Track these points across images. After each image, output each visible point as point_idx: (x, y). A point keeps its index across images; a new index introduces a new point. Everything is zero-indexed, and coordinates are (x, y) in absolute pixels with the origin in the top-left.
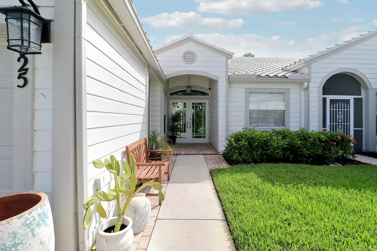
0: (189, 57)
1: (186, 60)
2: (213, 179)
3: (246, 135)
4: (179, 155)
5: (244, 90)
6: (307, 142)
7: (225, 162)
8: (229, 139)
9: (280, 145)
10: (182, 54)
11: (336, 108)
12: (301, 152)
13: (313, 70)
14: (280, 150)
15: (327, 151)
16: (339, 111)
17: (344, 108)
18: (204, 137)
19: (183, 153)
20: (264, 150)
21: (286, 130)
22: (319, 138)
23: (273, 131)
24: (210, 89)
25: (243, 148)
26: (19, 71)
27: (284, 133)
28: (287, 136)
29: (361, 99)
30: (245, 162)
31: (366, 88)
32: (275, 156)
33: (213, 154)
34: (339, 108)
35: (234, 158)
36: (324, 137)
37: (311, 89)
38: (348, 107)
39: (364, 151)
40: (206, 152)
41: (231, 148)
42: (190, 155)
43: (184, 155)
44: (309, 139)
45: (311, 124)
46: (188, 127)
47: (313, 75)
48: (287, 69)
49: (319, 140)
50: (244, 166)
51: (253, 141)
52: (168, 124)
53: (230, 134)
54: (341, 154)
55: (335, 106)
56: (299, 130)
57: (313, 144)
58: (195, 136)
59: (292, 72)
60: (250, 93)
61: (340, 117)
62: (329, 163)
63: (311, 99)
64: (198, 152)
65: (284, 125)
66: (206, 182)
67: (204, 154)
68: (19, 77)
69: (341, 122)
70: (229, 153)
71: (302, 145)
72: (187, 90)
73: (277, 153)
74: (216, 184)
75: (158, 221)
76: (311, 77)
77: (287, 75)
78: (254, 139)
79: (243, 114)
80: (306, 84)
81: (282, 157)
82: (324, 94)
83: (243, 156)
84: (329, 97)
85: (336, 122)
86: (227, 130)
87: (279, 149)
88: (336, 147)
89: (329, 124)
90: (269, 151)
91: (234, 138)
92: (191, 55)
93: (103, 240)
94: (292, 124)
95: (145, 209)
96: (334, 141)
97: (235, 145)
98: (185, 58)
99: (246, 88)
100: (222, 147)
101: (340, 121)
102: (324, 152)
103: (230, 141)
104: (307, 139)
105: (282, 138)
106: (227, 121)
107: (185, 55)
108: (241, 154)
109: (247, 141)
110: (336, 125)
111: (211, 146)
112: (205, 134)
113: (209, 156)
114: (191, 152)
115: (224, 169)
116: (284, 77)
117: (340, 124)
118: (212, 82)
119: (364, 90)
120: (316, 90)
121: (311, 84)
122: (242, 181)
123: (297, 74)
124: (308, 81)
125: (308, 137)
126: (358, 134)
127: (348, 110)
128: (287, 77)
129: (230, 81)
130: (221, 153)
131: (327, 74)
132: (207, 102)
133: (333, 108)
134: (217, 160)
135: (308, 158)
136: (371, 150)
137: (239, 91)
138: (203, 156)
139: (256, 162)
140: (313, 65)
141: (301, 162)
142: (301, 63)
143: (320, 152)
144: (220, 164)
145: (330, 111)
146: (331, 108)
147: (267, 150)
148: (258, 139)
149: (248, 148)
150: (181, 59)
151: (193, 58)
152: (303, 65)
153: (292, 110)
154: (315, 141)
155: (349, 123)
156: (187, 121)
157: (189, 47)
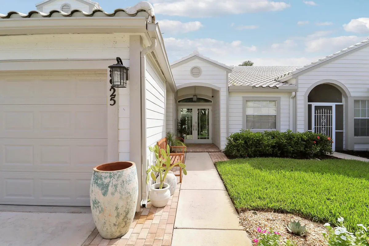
0: (196, 71)
1: (193, 74)
2: (216, 168)
3: (243, 136)
4: (188, 152)
5: (241, 99)
6: (291, 141)
7: (226, 157)
8: (229, 139)
9: (270, 143)
10: (189, 69)
11: (320, 114)
12: (287, 149)
13: (299, 82)
14: (270, 148)
15: (309, 149)
16: (322, 116)
17: (327, 114)
18: (208, 138)
19: (191, 150)
20: (257, 148)
21: (275, 132)
22: (302, 138)
23: (265, 132)
24: (213, 97)
25: (240, 146)
26: (110, 96)
27: (274, 134)
28: (276, 136)
29: (342, 105)
30: (242, 156)
31: (346, 97)
32: (266, 152)
33: (216, 152)
34: (322, 114)
35: (233, 154)
36: (305, 137)
37: (298, 98)
38: (331, 112)
39: (345, 150)
40: (210, 150)
41: (231, 146)
42: (197, 152)
43: (192, 152)
44: (293, 138)
45: (298, 127)
46: (194, 129)
47: (299, 86)
48: (279, 80)
49: (302, 139)
50: (241, 160)
51: (248, 141)
52: (177, 127)
53: (230, 134)
54: (318, 150)
55: (319, 112)
56: (286, 132)
57: (297, 143)
58: (200, 137)
59: (283, 83)
60: (247, 101)
61: (324, 121)
62: (309, 158)
63: (298, 106)
64: (203, 150)
65: (275, 128)
66: (212, 170)
67: (208, 152)
68: (111, 100)
69: (325, 126)
70: (229, 150)
71: (287, 143)
72: (193, 98)
73: (268, 150)
74: (219, 170)
75: (181, 190)
76: (298, 88)
77: (278, 86)
78: (249, 138)
79: (241, 119)
80: (294, 94)
81: (272, 153)
82: (309, 102)
83: (241, 152)
84: (314, 104)
85: (320, 126)
86: (228, 132)
87: (269, 146)
88: (316, 145)
89: (314, 127)
90: (261, 148)
91: (233, 138)
92: (198, 70)
93: (155, 193)
94: (282, 127)
95: (174, 181)
96: (314, 140)
97: (234, 143)
98: (193, 72)
99: (243, 97)
100: (223, 146)
101: (324, 124)
102: (306, 149)
103: (230, 141)
104: (292, 139)
105: (272, 138)
106: (228, 125)
107: (193, 70)
108: (238, 151)
109: (243, 140)
110: (320, 128)
111: (214, 145)
112: (208, 136)
113: (212, 153)
114: (198, 150)
115: (225, 162)
116: (275, 87)
117: (324, 127)
118: (215, 93)
119: (345, 98)
120: (303, 98)
121: (298, 94)
122: (238, 169)
123: (287, 85)
124: (296, 91)
125: (293, 137)
126: (339, 136)
127: (331, 115)
128: (278, 88)
129: (230, 91)
130: (222, 151)
131: (311, 85)
132: (210, 108)
133: (318, 114)
134: (220, 156)
135: (293, 153)
136: (350, 149)
137: (238, 99)
138: (207, 153)
139: (250, 156)
140: (300, 77)
141: (287, 157)
142: (290, 75)
143: (302, 149)
144: (222, 159)
145: (315, 116)
146: (315, 113)
147: (260, 148)
148: (252, 139)
149: (244, 146)
150: (189, 73)
151: (199, 72)
152: (291, 77)
153: (282, 115)
154: (298, 140)
155: (332, 126)
156: (193, 124)
157: (196, 63)
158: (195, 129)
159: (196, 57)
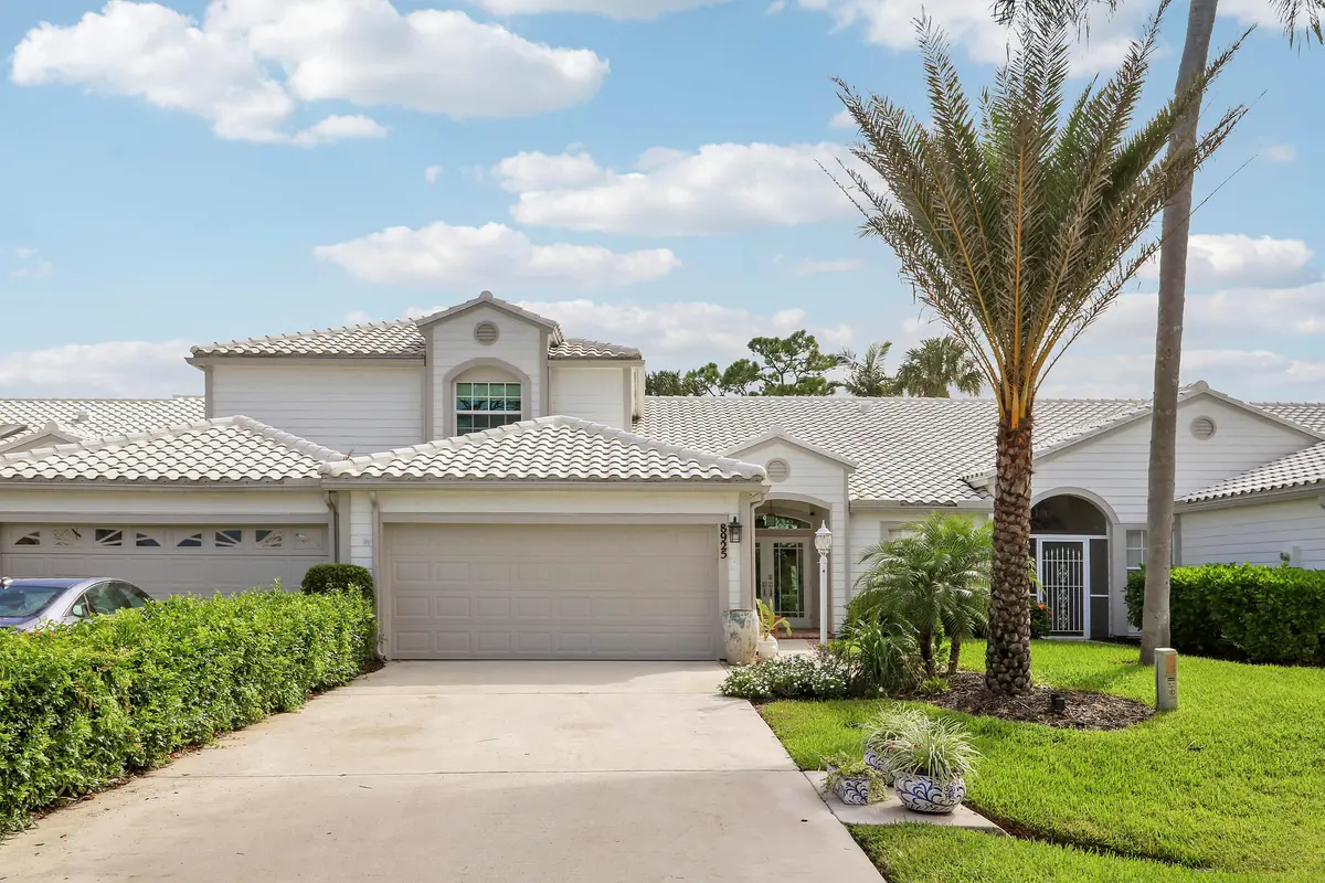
0: (776, 469)
1: (771, 474)
5: (877, 526)
11: (1055, 558)
16: (1060, 563)
17: (1071, 558)
18: (802, 616)
24: (812, 514)
29: (1104, 541)
31: (1110, 523)
34: (1060, 559)
38: (1079, 556)
39: (1111, 636)
46: (765, 593)
55: (1052, 554)
58: (781, 611)
60: (890, 530)
61: (1064, 574)
69: (1066, 584)
77: (957, 501)
84: (1041, 539)
85: (1055, 584)
92: (782, 466)
98: (770, 470)
99: (883, 523)
101: (1063, 581)
107: (770, 466)
110: (1055, 588)
112: (802, 609)
116: (950, 504)
117: (1063, 586)
119: (1110, 526)
126: (1100, 608)
127: (1079, 561)
128: (956, 505)
129: (855, 511)
132: (805, 541)
133: (1049, 558)
137: (870, 528)
145: (1044, 563)
146: (1044, 558)
151: (783, 470)
155: (1082, 584)
156: (762, 581)
157: (778, 452)
158: (768, 592)
159: (778, 440)
